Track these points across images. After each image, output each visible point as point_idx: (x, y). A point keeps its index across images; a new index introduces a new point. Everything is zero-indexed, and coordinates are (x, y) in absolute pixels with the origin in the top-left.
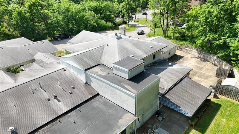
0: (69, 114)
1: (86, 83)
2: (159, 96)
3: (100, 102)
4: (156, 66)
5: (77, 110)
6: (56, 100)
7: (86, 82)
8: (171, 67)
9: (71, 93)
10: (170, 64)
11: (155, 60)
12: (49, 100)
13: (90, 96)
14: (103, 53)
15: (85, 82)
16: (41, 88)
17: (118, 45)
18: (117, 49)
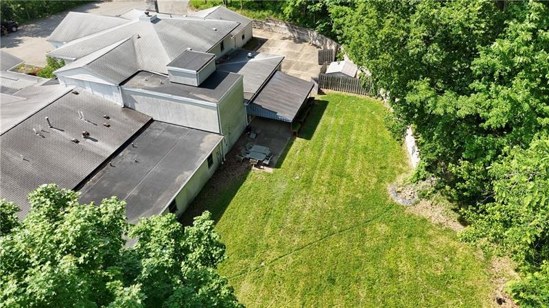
0: (121, 154)
2: (246, 104)
3: (161, 130)
4: (229, 61)
5: (130, 146)
6: (89, 141)
7: (125, 105)
8: (252, 60)
9: (109, 126)
10: (250, 54)
11: (225, 51)
12: (77, 142)
13: (141, 125)
14: (137, 51)
15: (123, 106)
16: (52, 127)
17: (158, 33)
18: (159, 41)
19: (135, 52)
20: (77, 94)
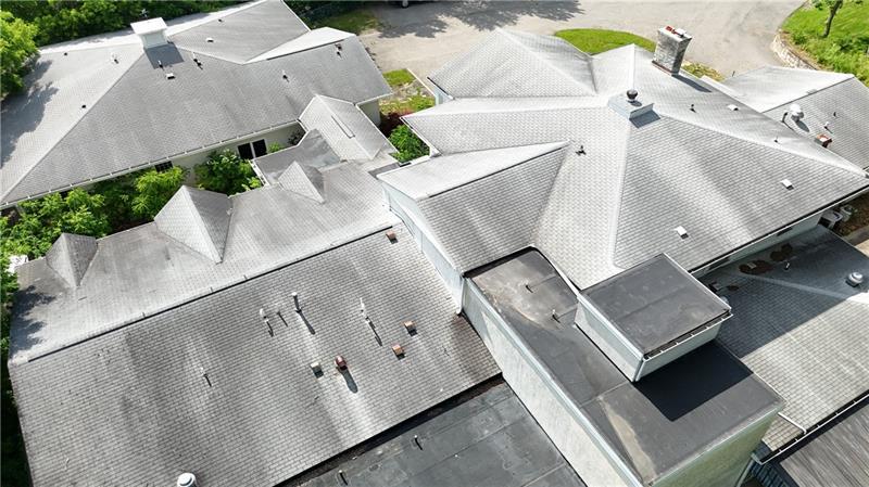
0: (379, 451)
1: (463, 314)
2: (756, 459)
3: (500, 419)
4: (784, 271)
6: (341, 378)
7: (463, 310)
9: (401, 356)
10: (857, 279)
11: (788, 234)
12: (319, 373)
14: (556, 188)
15: (458, 312)
16: (299, 312)
17: (629, 156)
18: (620, 181)
19: (549, 190)
20: (393, 240)
